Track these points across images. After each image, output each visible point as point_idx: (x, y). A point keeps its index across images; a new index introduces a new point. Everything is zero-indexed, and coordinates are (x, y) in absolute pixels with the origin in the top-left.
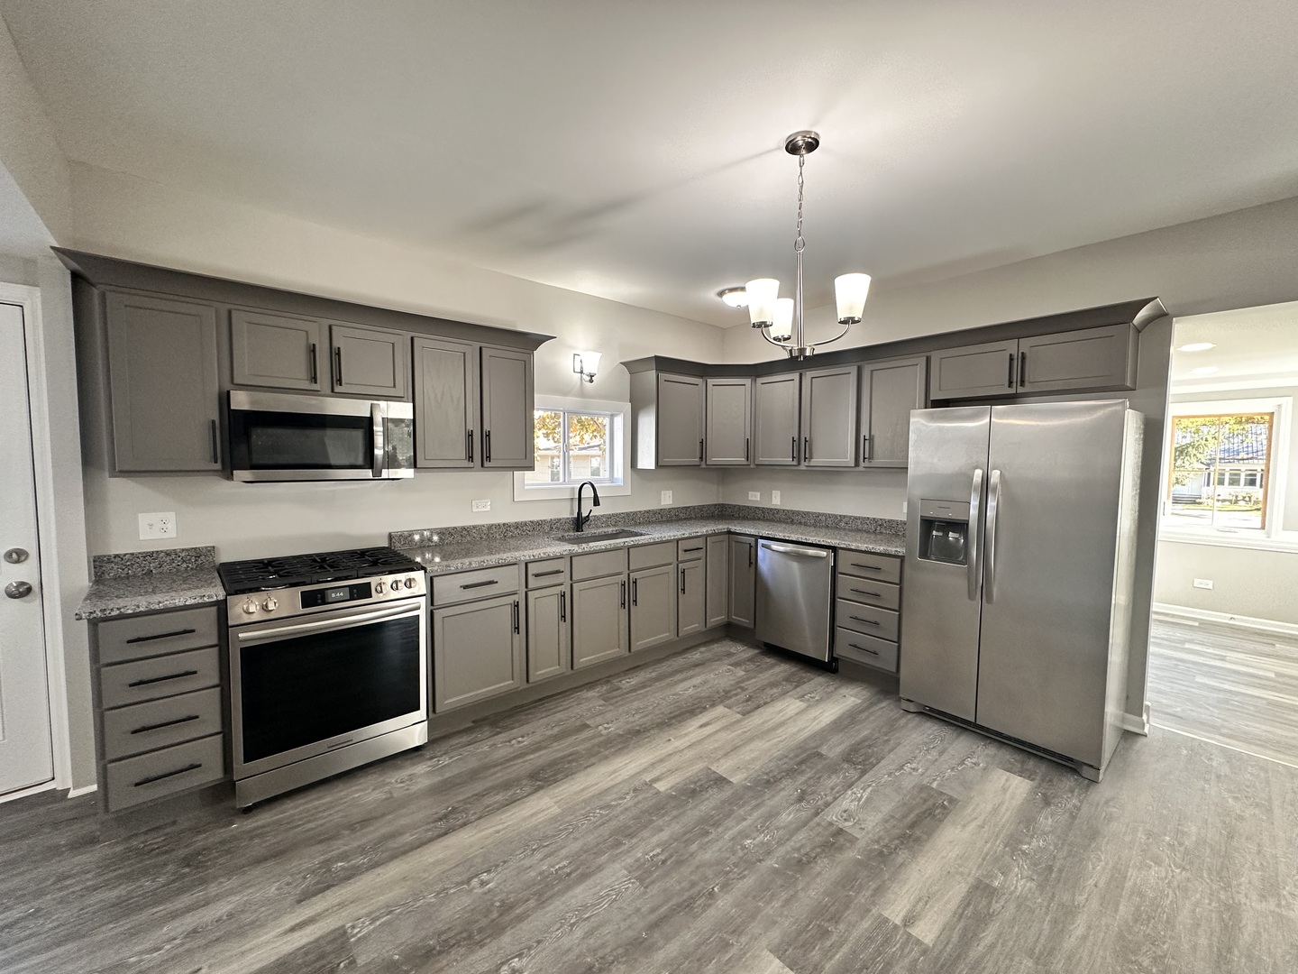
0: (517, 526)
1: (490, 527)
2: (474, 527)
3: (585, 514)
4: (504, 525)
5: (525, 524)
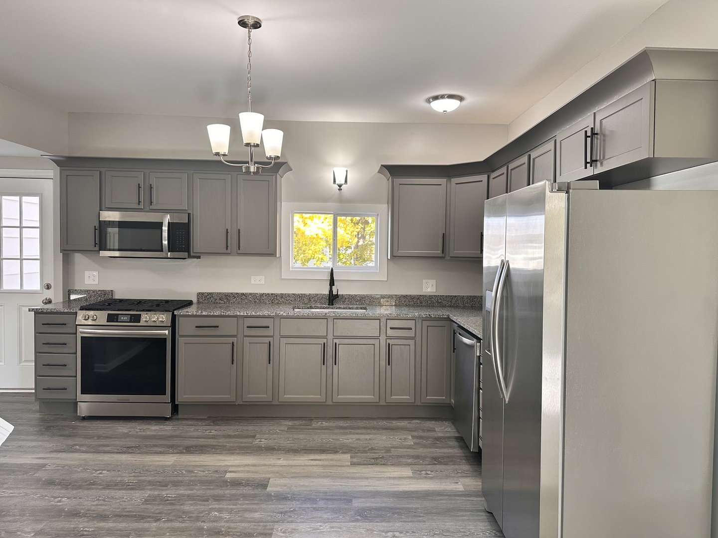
0: (282, 296)
1: (262, 295)
2: (250, 294)
3: (335, 293)
4: (272, 294)
5: (289, 295)
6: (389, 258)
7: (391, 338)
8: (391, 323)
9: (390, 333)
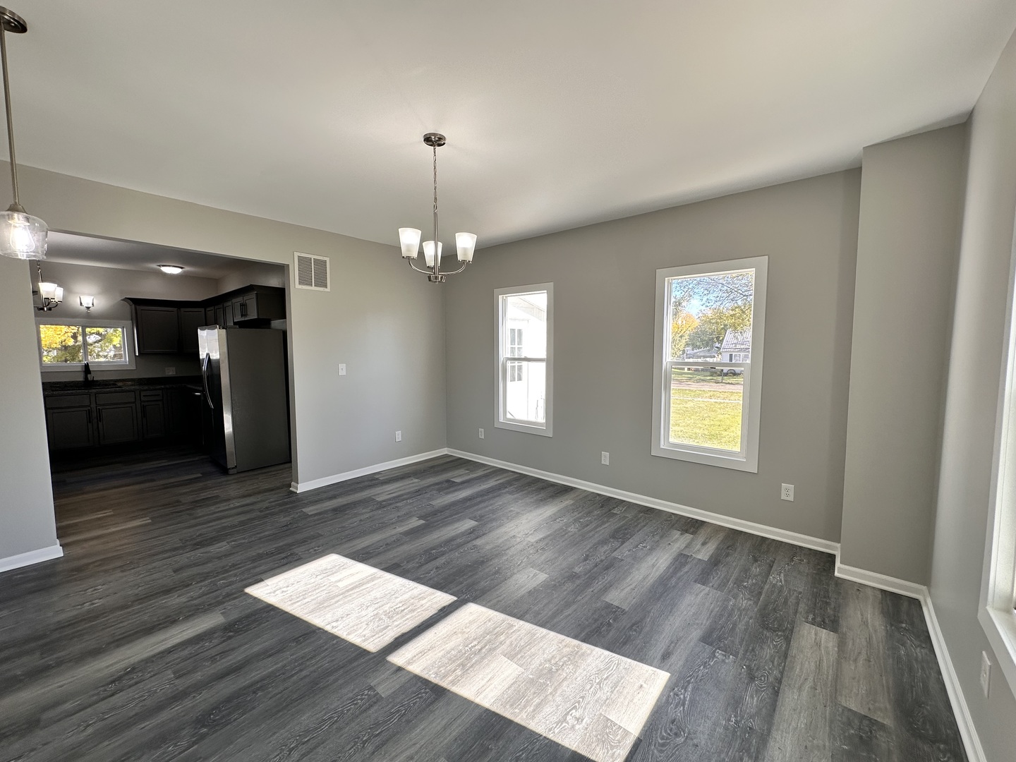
6: (137, 354)
7: (144, 401)
8: (143, 394)
9: (143, 399)
